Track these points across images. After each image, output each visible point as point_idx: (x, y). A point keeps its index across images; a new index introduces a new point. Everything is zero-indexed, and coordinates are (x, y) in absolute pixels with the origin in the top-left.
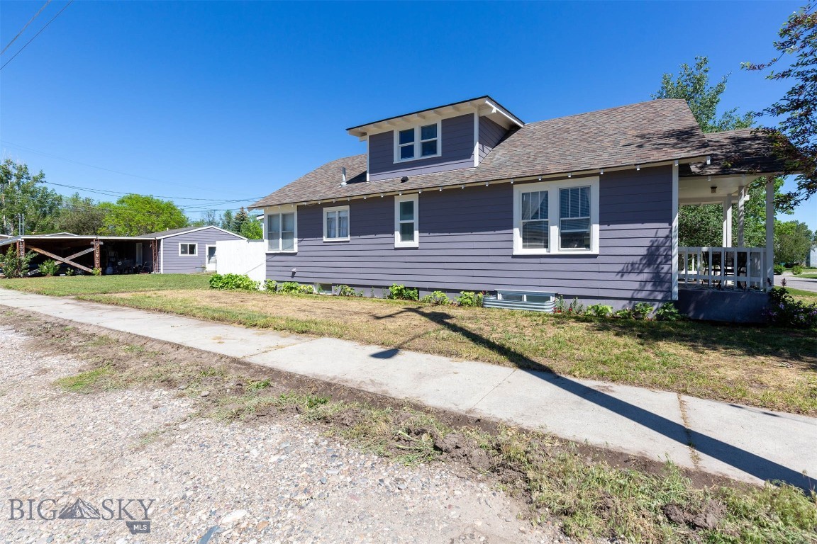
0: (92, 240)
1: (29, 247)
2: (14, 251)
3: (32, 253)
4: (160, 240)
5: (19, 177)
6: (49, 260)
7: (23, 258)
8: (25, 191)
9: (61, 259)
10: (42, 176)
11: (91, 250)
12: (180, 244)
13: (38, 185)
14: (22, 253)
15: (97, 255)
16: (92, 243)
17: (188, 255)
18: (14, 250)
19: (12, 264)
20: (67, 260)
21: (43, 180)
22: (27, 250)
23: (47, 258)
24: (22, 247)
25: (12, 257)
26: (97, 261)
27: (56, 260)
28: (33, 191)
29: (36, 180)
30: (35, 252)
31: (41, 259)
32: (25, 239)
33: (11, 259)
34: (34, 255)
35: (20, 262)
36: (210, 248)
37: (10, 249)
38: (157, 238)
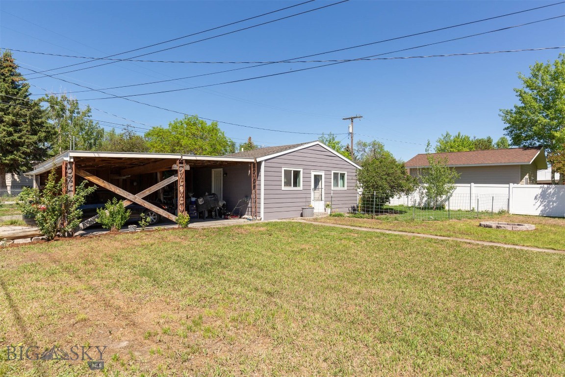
0: (174, 161)
1: (82, 174)
2: (57, 182)
3: (86, 186)
4: (259, 163)
5: (72, 112)
6: (115, 200)
7: (72, 196)
8: (76, 125)
9: (130, 196)
10: (89, 111)
11: (173, 179)
12: (283, 169)
13: (86, 119)
14: (71, 185)
15: (181, 189)
16: (175, 167)
17: (292, 188)
18: (57, 180)
19: (53, 210)
20: (138, 199)
21: (89, 114)
22: (78, 180)
23: (111, 195)
24: (71, 173)
25: (54, 194)
26: (181, 200)
27: (124, 199)
28: (82, 124)
29: (84, 114)
30: (91, 184)
31: (99, 198)
32: (75, 158)
33: (52, 198)
34: (91, 189)
35: (68, 204)
36: (315, 176)
37: (50, 177)
38: (258, 160)
